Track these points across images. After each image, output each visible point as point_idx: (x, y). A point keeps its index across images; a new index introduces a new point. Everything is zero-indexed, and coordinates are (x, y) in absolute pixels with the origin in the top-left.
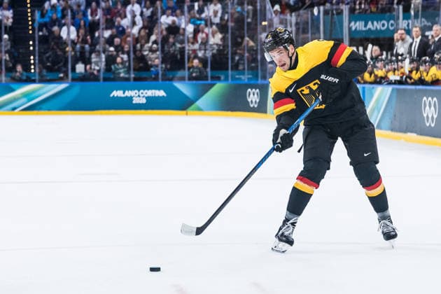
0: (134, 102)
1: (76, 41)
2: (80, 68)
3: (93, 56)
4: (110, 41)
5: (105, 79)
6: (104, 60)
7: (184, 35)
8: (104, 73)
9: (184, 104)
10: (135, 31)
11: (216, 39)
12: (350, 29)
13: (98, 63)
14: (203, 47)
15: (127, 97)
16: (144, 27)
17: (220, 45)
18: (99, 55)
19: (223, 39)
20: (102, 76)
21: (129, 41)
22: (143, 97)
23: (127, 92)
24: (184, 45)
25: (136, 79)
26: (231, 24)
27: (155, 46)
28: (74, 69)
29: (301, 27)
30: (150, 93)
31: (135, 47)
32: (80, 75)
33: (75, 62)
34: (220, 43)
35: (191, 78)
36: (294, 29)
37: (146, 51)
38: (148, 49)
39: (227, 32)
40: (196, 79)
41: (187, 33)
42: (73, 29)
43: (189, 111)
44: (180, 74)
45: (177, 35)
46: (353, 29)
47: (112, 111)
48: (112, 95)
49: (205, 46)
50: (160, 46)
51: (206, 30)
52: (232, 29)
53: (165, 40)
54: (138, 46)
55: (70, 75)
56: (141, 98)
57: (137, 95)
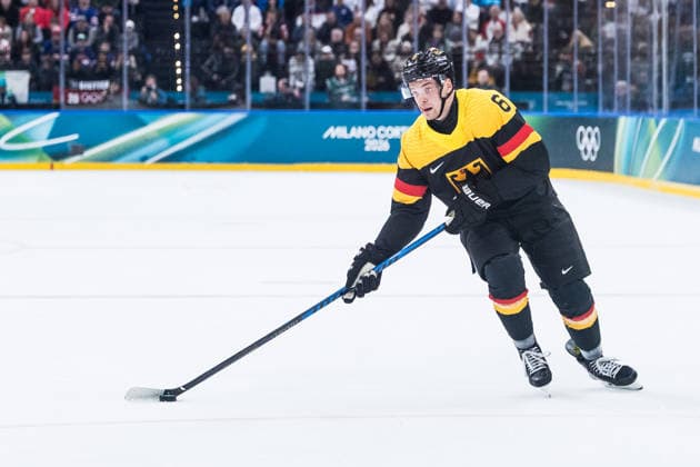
0: (367, 149)
1: (260, 33)
2: (268, 83)
3: (293, 61)
4: (324, 35)
5: (314, 106)
6: (311, 69)
7: (460, 24)
8: (312, 95)
10: (371, 15)
11: (521, 33)
13: (302, 75)
14: (496, 48)
15: (354, 138)
16: (387, 10)
17: (528, 44)
18: (302, 60)
19: (535, 33)
20: (307, 99)
21: (359, 35)
22: (385, 139)
23: (353, 129)
24: (460, 44)
25: (371, 106)
26: (548, 6)
27: (407, 44)
28: (256, 86)
29: (678, 12)
30: (396, 132)
31: (369, 47)
32: (267, 97)
33: (259, 71)
34: (528, 39)
36: (665, 15)
37: (389, 53)
38: (393, 49)
39: (540, 19)
41: (467, 22)
42: (255, 11)
45: (449, 25)
47: (328, 165)
48: (326, 136)
49: (500, 47)
50: (416, 44)
51: (502, 16)
52: (550, 14)
53: (425, 37)
54: (376, 44)
55: (249, 97)
56: (381, 142)
57: (373, 135)
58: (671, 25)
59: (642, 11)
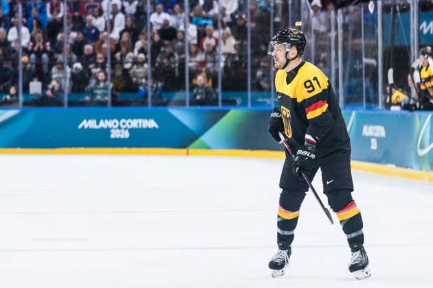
0: (112, 136)
1: (30, 48)
2: (35, 87)
3: (54, 70)
5: (71, 104)
6: (69, 75)
7: (183, 40)
8: (69, 95)
9: (183, 140)
11: (230, 45)
12: (420, 32)
15: (102, 128)
16: (127, 29)
17: (234, 55)
18: (61, 68)
20: (66, 99)
21: (106, 49)
22: (125, 129)
23: (102, 122)
24: (183, 56)
25: (115, 103)
26: (250, 25)
27: (142, 56)
28: (26, 89)
29: (351, 28)
30: (135, 123)
31: (113, 58)
32: (35, 98)
34: (233, 51)
35: (194, 103)
36: (340, 31)
37: (127, 63)
38: (131, 60)
40: (201, 103)
41: (188, 38)
42: (24, 30)
43: (191, 150)
44: (178, 96)
45: (174, 41)
46: (425, 32)
47: (82, 149)
48: (80, 126)
50: (149, 56)
51: (216, 34)
52: (252, 32)
53: (156, 48)
54: (118, 55)
55: (21, 98)
56: (123, 131)
57: (117, 126)
58: (345, 39)
59: (322, 29)
